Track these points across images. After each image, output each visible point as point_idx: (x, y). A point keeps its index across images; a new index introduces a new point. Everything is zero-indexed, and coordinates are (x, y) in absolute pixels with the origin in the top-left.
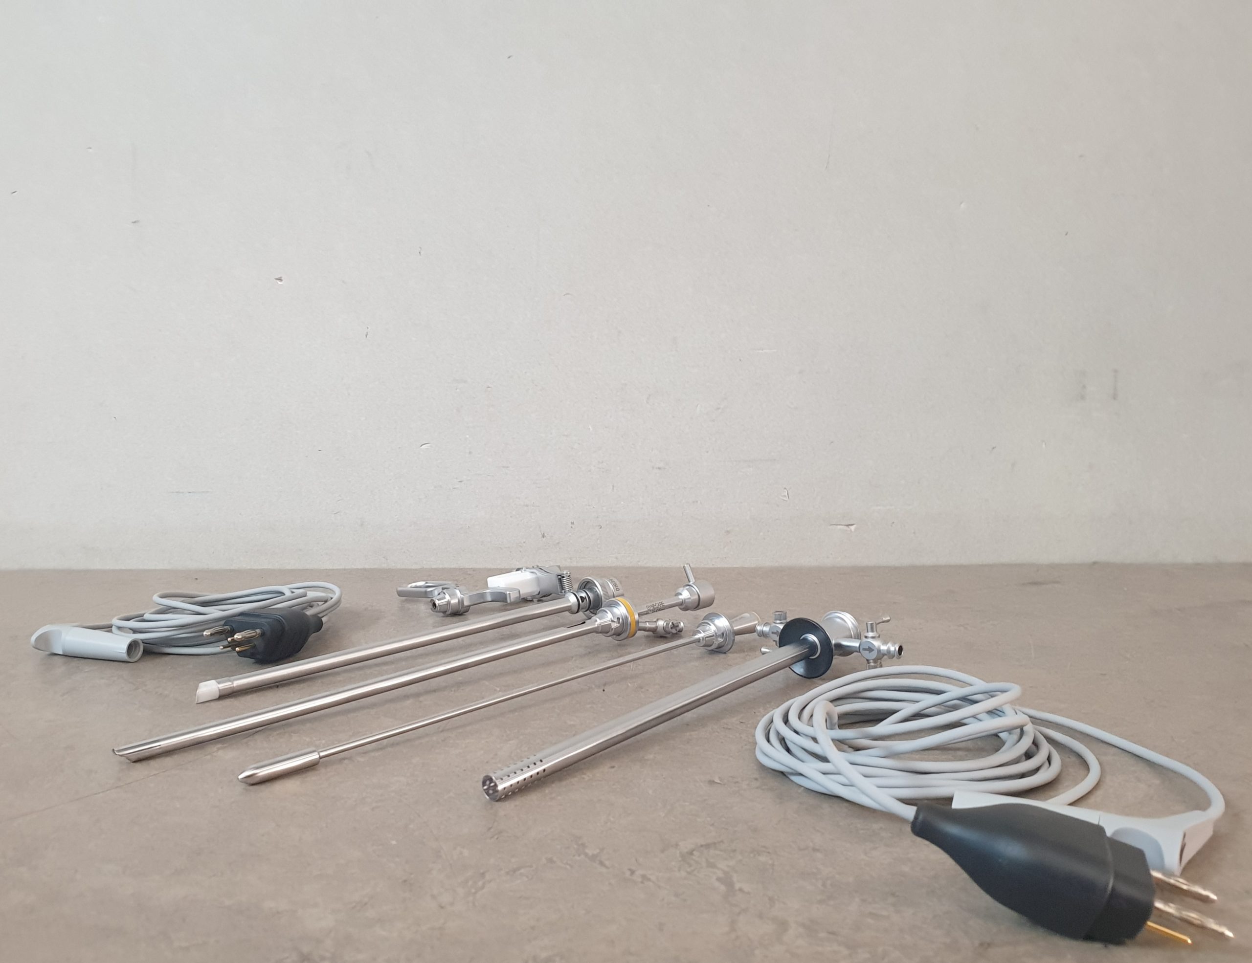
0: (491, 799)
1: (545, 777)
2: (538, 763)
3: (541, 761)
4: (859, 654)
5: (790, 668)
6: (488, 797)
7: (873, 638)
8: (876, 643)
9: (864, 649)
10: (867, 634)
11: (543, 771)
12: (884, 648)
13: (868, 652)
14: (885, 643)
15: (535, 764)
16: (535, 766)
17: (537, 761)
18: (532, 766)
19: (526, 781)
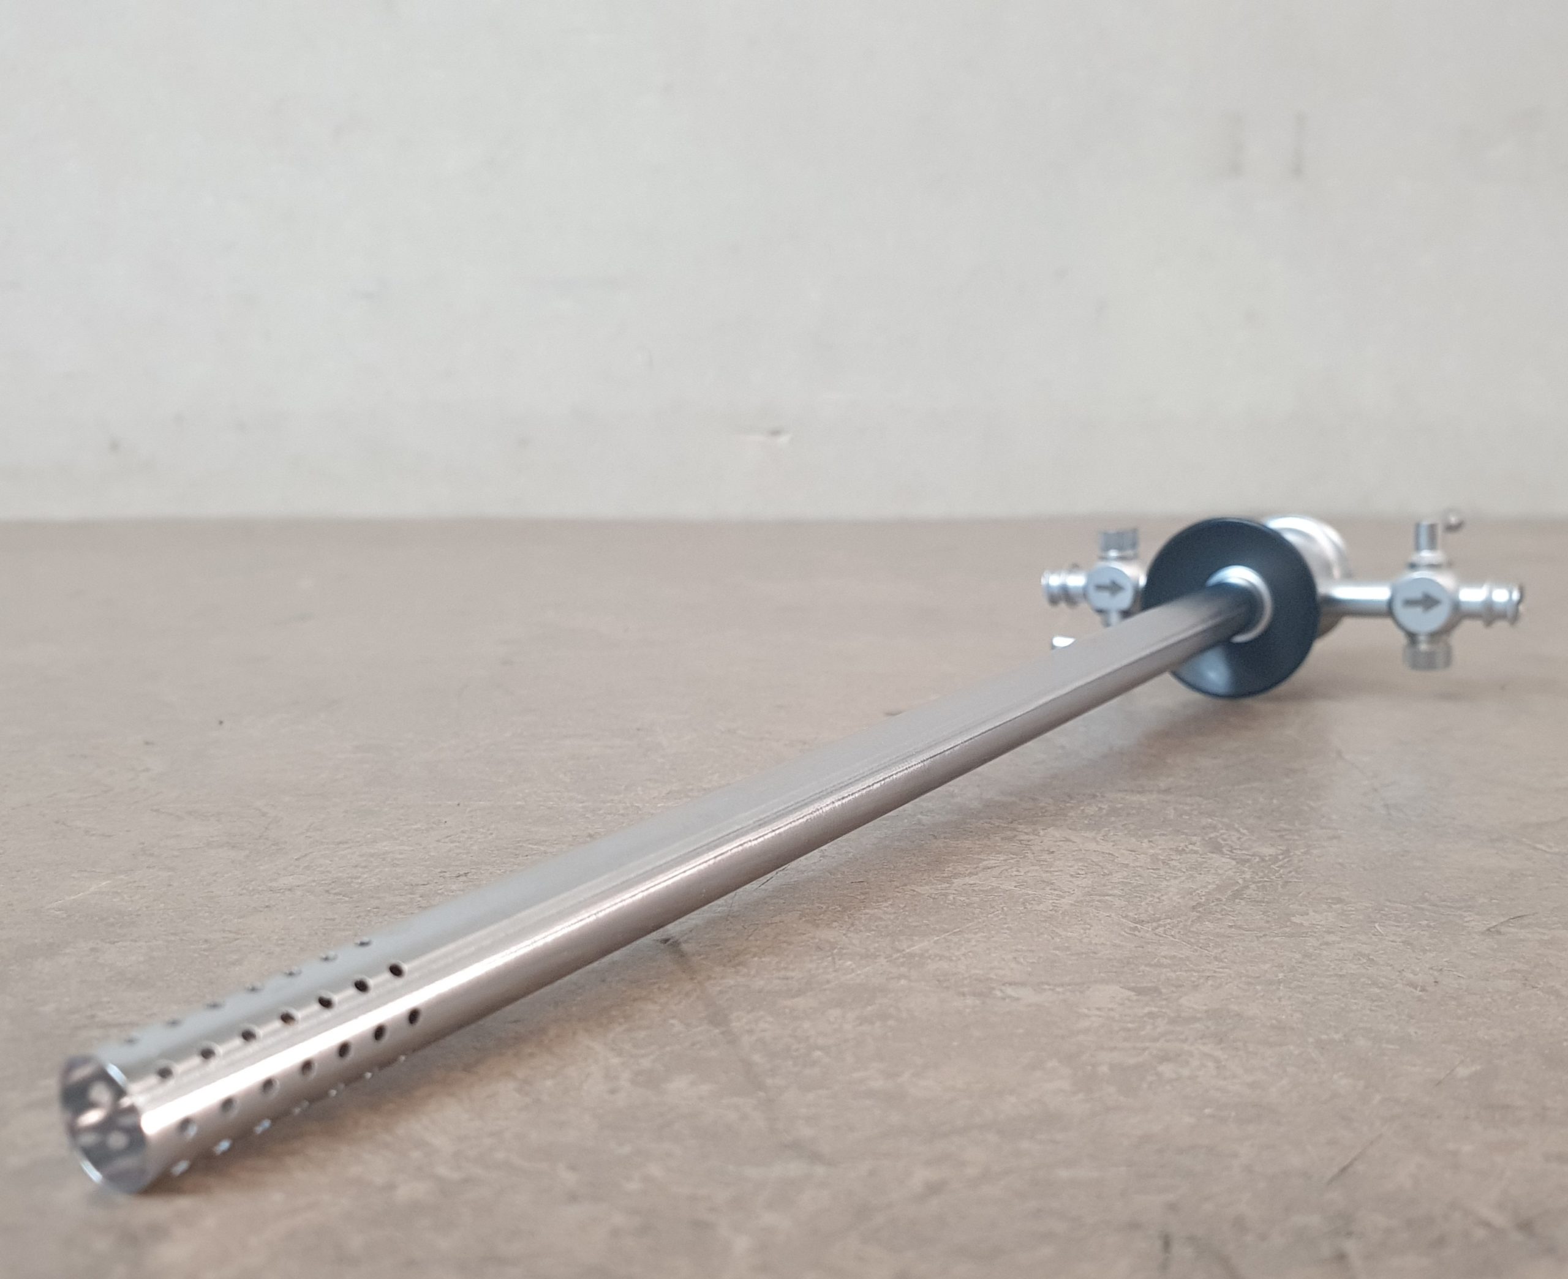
0: (112, 1178)
1: (413, 1048)
2: (379, 981)
3: (396, 971)
4: (1388, 622)
5: (1176, 675)
6: (95, 1175)
7: (1433, 566)
8: (1445, 580)
9: (1410, 603)
10: (1415, 558)
11: (406, 1022)
12: (1472, 595)
13: (1418, 610)
14: (1472, 578)
15: (361, 986)
16: (363, 997)
17: (375, 973)
18: (346, 996)
19: (313, 1074)
